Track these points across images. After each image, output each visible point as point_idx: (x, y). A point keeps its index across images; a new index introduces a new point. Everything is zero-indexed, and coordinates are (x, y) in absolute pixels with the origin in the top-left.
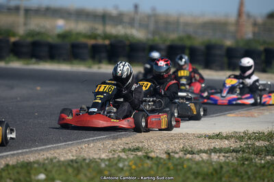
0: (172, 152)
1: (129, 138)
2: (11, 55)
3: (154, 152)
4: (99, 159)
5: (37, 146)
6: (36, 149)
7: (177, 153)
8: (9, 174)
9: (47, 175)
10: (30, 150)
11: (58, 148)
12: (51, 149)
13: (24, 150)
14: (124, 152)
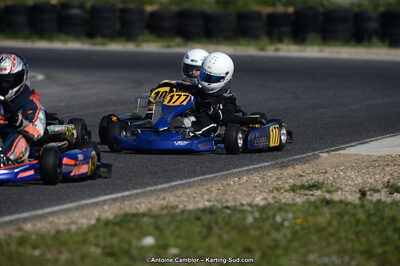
0: (370, 190)
1: (307, 165)
2: (146, 32)
3: (342, 189)
4: (250, 205)
5: (156, 184)
6: (152, 188)
7: (378, 191)
8: (97, 236)
9: (157, 239)
10: (143, 190)
11: (189, 185)
12: (178, 189)
13: (134, 192)
14: (294, 191)
